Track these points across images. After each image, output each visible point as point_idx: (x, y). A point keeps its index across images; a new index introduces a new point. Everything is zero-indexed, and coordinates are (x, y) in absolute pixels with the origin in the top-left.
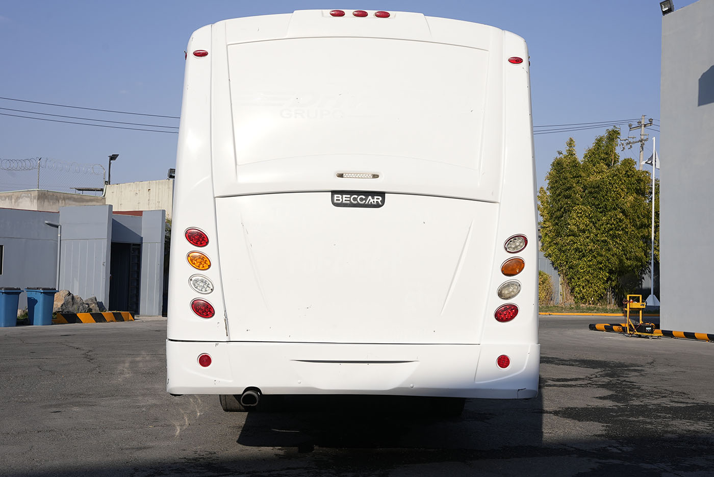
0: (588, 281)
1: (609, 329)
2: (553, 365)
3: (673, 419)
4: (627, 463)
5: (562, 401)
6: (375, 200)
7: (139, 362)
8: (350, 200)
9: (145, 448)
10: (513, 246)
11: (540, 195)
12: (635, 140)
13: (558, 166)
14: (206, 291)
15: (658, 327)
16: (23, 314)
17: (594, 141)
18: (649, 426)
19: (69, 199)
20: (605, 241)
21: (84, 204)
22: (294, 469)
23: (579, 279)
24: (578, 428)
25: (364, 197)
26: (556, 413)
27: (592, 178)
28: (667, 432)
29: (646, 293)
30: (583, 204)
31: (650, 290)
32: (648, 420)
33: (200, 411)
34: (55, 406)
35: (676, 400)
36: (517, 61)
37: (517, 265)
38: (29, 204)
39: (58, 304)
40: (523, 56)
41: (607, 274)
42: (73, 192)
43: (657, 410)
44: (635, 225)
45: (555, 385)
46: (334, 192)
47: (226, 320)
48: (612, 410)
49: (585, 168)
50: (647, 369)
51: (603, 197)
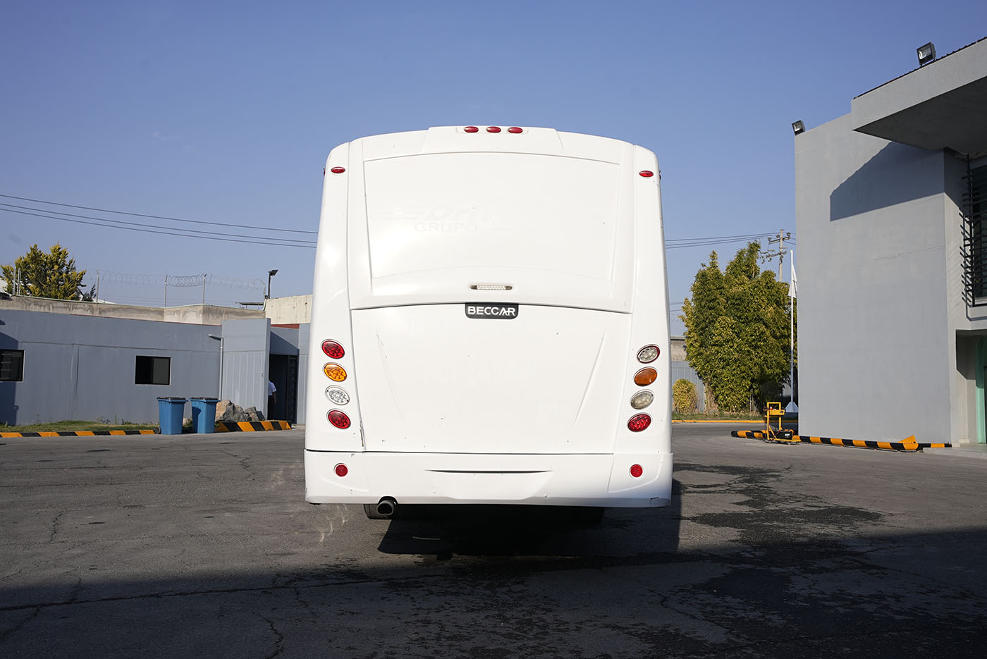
0: (732, 389)
1: (750, 436)
2: (694, 472)
3: (805, 523)
4: (758, 568)
5: (701, 507)
6: (509, 312)
7: (292, 469)
8: (484, 312)
9: (289, 554)
10: (646, 357)
11: (685, 306)
12: (774, 253)
13: (702, 277)
14: (342, 402)
15: (796, 433)
16: (188, 422)
17: (736, 254)
18: (782, 531)
19: (232, 313)
20: (748, 351)
21: (246, 317)
22: (431, 576)
23: (722, 387)
24: (714, 534)
25: (497, 309)
26: (694, 519)
27: (734, 290)
28: (798, 536)
29: (785, 402)
30: (726, 315)
31: (790, 397)
32: (782, 525)
33: (346, 519)
34: (209, 511)
35: (809, 504)
36: (648, 174)
37: (650, 375)
38: (195, 318)
39: (220, 413)
40: (654, 170)
41: (750, 383)
42: (238, 306)
43: (791, 514)
44: (775, 337)
45: (694, 492)
46: (468, 304)
47: (362, 431)
48: (748, 515)
49: (727, 280)
50: (785, 475)
51: (745, 308)
